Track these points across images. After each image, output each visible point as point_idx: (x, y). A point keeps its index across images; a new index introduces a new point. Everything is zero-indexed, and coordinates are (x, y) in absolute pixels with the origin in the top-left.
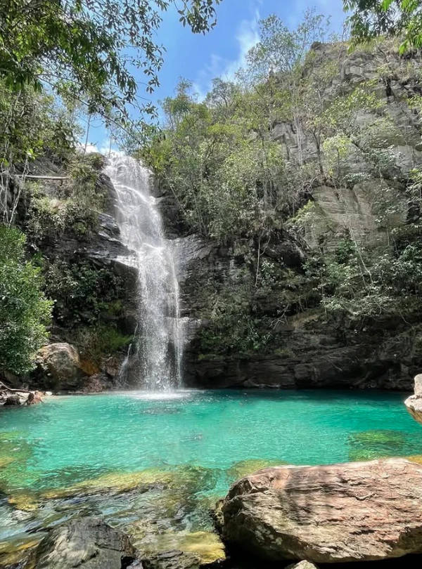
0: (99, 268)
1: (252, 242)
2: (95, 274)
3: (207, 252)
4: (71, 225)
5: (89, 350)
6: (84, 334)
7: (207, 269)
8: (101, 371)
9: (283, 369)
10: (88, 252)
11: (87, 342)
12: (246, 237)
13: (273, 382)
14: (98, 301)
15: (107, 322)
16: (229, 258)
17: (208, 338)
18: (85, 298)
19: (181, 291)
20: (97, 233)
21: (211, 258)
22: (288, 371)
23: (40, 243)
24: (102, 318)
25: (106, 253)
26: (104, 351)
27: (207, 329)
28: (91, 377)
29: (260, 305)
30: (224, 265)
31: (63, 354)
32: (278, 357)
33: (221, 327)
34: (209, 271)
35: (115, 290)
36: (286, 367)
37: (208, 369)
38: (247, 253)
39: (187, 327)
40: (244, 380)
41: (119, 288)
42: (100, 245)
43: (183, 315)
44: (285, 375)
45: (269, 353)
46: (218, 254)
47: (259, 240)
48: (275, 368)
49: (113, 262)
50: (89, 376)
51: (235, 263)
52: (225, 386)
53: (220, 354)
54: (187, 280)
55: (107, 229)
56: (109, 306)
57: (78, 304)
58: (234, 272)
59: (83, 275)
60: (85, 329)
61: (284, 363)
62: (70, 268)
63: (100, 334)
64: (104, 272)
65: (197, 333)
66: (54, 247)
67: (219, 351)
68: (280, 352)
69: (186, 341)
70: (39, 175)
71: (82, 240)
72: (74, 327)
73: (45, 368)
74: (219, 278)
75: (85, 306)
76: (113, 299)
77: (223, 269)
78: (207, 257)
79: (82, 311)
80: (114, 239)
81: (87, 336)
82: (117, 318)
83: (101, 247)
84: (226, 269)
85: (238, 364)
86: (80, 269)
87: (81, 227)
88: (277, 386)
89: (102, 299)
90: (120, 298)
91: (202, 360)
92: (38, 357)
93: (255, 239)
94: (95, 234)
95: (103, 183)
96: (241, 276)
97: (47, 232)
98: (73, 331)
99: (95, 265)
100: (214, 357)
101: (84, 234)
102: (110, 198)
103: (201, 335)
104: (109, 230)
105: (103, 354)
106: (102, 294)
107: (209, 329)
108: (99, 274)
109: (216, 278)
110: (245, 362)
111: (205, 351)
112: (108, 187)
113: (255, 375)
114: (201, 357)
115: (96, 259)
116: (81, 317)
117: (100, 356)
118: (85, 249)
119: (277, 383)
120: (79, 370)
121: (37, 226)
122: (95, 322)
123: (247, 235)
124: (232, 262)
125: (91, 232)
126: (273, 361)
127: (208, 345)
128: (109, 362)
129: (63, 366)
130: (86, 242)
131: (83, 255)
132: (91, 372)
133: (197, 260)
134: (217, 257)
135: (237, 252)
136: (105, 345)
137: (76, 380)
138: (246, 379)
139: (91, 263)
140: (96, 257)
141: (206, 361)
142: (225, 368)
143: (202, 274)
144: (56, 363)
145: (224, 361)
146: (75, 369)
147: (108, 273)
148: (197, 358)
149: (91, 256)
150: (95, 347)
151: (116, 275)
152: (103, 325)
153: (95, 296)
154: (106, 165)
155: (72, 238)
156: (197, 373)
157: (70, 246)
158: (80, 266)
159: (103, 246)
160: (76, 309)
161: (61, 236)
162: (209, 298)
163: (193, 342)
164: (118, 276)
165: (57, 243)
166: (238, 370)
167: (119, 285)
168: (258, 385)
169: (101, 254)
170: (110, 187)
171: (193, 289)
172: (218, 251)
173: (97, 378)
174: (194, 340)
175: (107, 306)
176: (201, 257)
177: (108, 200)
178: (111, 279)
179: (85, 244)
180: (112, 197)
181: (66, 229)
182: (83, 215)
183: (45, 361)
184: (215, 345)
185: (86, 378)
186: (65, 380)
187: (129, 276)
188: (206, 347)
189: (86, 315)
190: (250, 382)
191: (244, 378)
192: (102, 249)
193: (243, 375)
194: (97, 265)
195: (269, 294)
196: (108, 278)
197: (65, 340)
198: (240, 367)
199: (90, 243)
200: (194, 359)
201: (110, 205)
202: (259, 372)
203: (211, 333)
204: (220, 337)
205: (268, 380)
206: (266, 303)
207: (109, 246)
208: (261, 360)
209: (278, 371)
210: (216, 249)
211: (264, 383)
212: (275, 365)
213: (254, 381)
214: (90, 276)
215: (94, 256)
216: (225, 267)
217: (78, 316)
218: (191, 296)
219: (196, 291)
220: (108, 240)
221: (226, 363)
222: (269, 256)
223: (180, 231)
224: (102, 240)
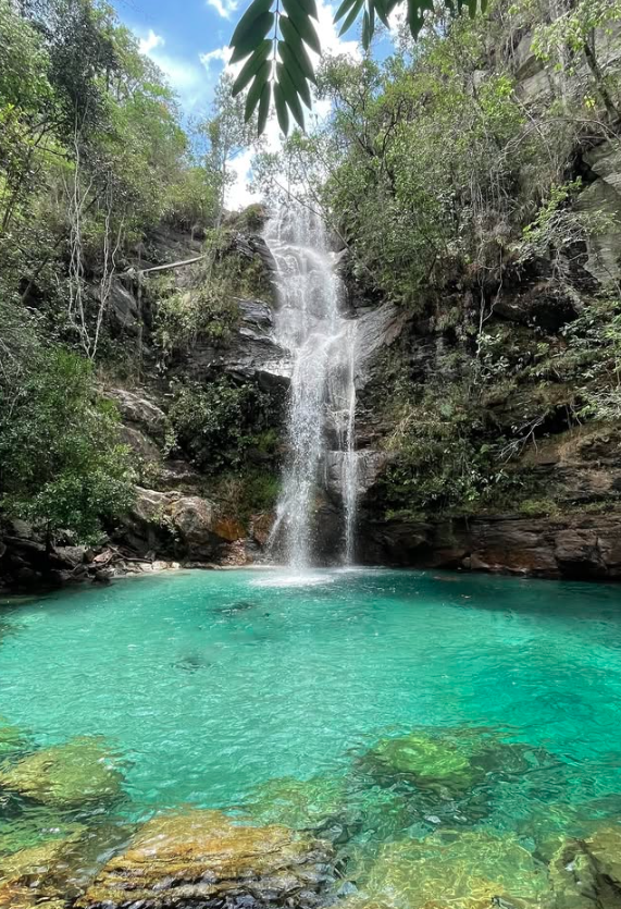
0: (240, 384)
1: (468, 297)
2: (234, 394)
3: (396, 332)
4: (204, 327)
5: (234, 505)
6: (229, 482)
7: (399, 362)
8: (248, 534)
9: (534, 538)
10: (226, 363)
11: (231, 494)
12: (456, 290)
13: (517, 561)
14: (243, 435)
15: (257, 463)
16: (434, 334)
17: (397, 483)
18: (225, 431)
19: (357, 405)
20: (237, 332)
21: (404, 342)
22: (546, 543)
23: (170, 360)
24: (249, 458)
25: (248, 360)
26: (256, 506)
27: (394, 468)
28: (232, 545)
29: (493, 417)
30: (426, 350)
31: (191, 512)
32: (527, 516)
33: (416, 463)
34: (402, 365)
35: (264, 415)
36: (541, 536)
37: (400, 534)
38: (460, 322)
39: (362, 465)
40: (464, 557)
41: (268, 412)
42: (241, 348)
43: (360, 445)
44: (539, 550)
45: (511, 508)
46: (416, 331)
47: (483, 291)
48: (519, 535)
49: (257, 373)
50: (230, 542)
51: (445, 344)
52: (434, 565)
53: (418, 510)
54: (366, 386)
55: (252, 322)
56: (260, 438)
57: (218, 440)
58: (445, 361)
59: (221, 397)
60: (229, 476)
61: (537, 528)
62: (205, 390)
63: (250, 481)
64: (246, 389)
65: (378, 476)
66: (187, 363)
67: (416, 504)
68: (531, 506)
69: (363, 490)
70: (173, 261)
71: (220, 346)
72: (218, 471)
73: (173, 531)
74: (419, 375)
75: (229, 442)
76: (264, 428)
77: (424, 358)
78: (397, 341)
79: (225, 450)
80: (262, 337)
81: (232, 485)
82: (270, 456)
83: (243, 352)
84: (429, 357)
85: (451, 527)
86: (216, 391)
87: (215, 328)
88: (523, 570)
89: (250, 430)
90: (274, 426)
91: (392, 521)
92: (165, 516)
93: (473, 291)
94: (235, 334)
95: (255, 250)
96: (458, 366)
97: (177, 343)
98: (213, 478)
99: (235, 380)
100: (409, 515)
101: (220, 337)
102: (265, 272)
103: (385, 478)
104: (255, 324)
105: (253, 509)
106: (248, 422)
107: (397, 466)
108: (240, 394)
109: (414, 377)
110: (462, 524)
111: (396, 506)
112: (262, 255)
113: (484, 548)
114: (390, 515)
115: (236, 372)
116: (224, 458)
117: (248, 513)
118: (222, 359)
119: (524, 564)
120: (212, 534)
121: (165, 336)
122: (239, 464)
123: (459, 286)
124: (440, 343)
125: (229, 332)
126: (515, 523)
127: (401, 494)
128: (259, 521)
129: (191, 529)
130: (224, 349)
131: (219, 368)
132: (232, 537)
133: (384, 347)
134: (413, 337)
135: (442, 322)
136: (256, 496)
137: (209, 547)
138: (468, 555)
139: (229, 378)
140: (236, 368)
141: (397, 521)
142: (430, 534)
143: (392, 371)
144: (183, 524)
145: (427, 521)
146: (206, 532)
147: (251, 390)
148: (384, 515)
149: (229, 368)
150: (241, 500)
151: (264, 392)
152: (252, 468)
153: (238, 427)
154: (267, 219)
156: (385, 541)
157: (207, 360)
158: (217, 385)
159: (246, 350)
160: (216, 447)
161: (193, 346)
162: (400, 413)
163: (372, 490)
164: (266, 393)
165: (191, 356)
166: (453, 539)
167: (269, 407)
168: (487, 566)
169: (243, 364)
170: (265, 255)
171: (377, 400)
172: (413, 326)
173: (241, 545)
174: (373, 487)
175: (255, 440)
176: (389, 342)
177: (263, 276)
178: (256, 399)
179: (221, 351)
180: (269, 269)
181: (199, 335)
182: (217, 308)
183: (173, 521)
184: (411, 492)
185: (225, 545)
186: (197, 548)
187: (278, 388)
188: (396, 497)
189: (229, 456)
190: (475, 560)
191: (462, 553)
192: (245, 356)
193: (460, 548)
194: (237, 379)
195: (512, 393)
196: (251, 398)
197: (201, 494)
198: (454, 533)
199: (229, 349)
200: (378, 519)
201: (266, 282)
202: (489, 542)
203: (400, 474)
204: (415, 481)
205: (506, 558)
206: (506, 412)
207: (254, 350)
208: (493, 521)
209: (524, 542)
210: (411, 324)
211: (499, 563)
212: (520, 530)
213: (481, 559)
214: (229, 397)
215: (233, 368)
216: (427, 354)
217: (219, 458)
218: (374, 412)
219: (381, 403)
220: (252, 339)
221: (428, 526)
222: (507, 319)
223: (373, 302)
224: (244, 340)
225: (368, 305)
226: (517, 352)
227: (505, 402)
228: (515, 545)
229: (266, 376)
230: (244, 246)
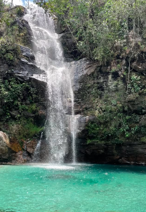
0: (22, 82)
1: (124, 62)
2: (19, 86)
3: (92, 70)
4: (4, 55)
5: (16, 136)
6: (13, 125)
7: (93, 82)
8: (24, 150)
10: (15, 72)
11: (14, 131)
12: (120, 58)
14: (21, 104)
15: (27, 118)
16: (108, 73)
17: (93, 129)
18: (13, 102)
19: (75, 97)
20: (20, 60)
21: (95, 74)
24: (24, 115)
25: (26, 72)
27: (92, 123)
28: (17, 154)
29: (130, 106)
30: (104, 79)
32: (144, 143)
33: (102, 121)
34: (94, 83)
35: (32, 97)
37: (93, 150)
38: (120, 70)
40: (119, 159)
41: (34, 96)
42: (22, 67)
43: (77, 113)
45: (137, 140)
46: (100, 71)
47: (129, 60)
48: (141, 150)
49: (30, 79)
50: (16, 153)
51: (112, 77)
52: (105, 162)
53: (101, 140)
54: (79, 90)
55: (26, 56)
56: (29, 107)
57: (9, 106)
58: (112, 84)
59: (12, 87)
60: (13, 123)
62: (3, 83)
63: (23, 126)
64: (25, 85)
65: (86, 126)
67: (101, 138)
68: (145, 140)
69: (79, 131)
72: (7, 121)
74: (101, 88)
75: (13, 107)
76: (31, 103)
77: (103, 82)
78: (93, 74)
79: (11, 111)
80: (31, 63)
81: (14, 127)
82: (34, 115)
83: (23, 68)
84: (105, 81)
85: (114, 147)
86: (9, 84)
87: (10, 56)
88: (143, 164)
89: (24, 103)
90: (35, 102)
91: (90, 144)
93: (126, 60)
94: (19, 60)
95: (24, 26)
96: (116, 86)
98: (6, 123)
99: (19, 80)
100: (97, 142)
101: (12, 60)
102: (28, 36)
103: (89, 127)
104: (28, 57)
105: (25, 138)
106: (24, 99)
107: (94, 122)
108: (22, 87)
110: (119, 146)
111: (91, 138)
112: (27, 29)
113: (127, 155)
114: (89, 142)
115: (20, 77)
116: (11, 114)
117: (23, 140)
118: (13, 70)
119: (143, 161)
120: (9, 149)
122: (19, 118)
123: (121, 57)
124: (110, 77)
125: (16, 59)
126: (139, 146)
127: (94, 133)
128: (28, 144)
130: (13, 66)
131: (11, 75)
132: (17, 151)
133: (86, 75)
134: (99, 73)
135: (114, 69)
136: (26, 132)
137: (7, 155)
138: (121, 158)
139: (17, 79)
140: (20, 75)
141: (92, 144)
142: (106, 149)
143: (89, 85)
145: (105, 144)
146: (7, 148)
147: (28, 85)
148: (86, 142)
149: (16, 75)
150: (20, 134)
151: (33, 87)
152: (24, 120)
153: (19, 101)
154: (26, 13)
155: (4, 63)
156: (86, 152)
158: (9, 81)
159: (24, 68)
160: (7, 109)
162: (94, 101)
163: (83, 131)
164: (34, 87)
166: (115, 152)
167: (35, 94)
168: (128, 162)
169: (23, 74)
170: (29, 29)
171: (83, 96)
173: (21, 154)
175: (27, 108)
176: (89, 74)
177: (27, 37)
178: (29, 90)
179: (12, 67)
180: (30, 35)
182: (10, 48)
184: (98, 133)
185: (14, 154)
187: (40, 86)
188: (92, 134)
189: (14, 114)
190: (123, 160)
191: (119, 157)
192: (23, 70)
193: (118, 155)
194: (20, 81)
195: (137, 98)
196: (27, 89)
198: (116, 149)
199: (15, 66)
200: (84, 143)
201: (28, 40)
202: (129, 153)
203: (95, 125)
204: (101, 128)
205: (136, 159)
206: (135, 105)
207: (28, 68)
208: (131, 145)
209: (143, 153)
210: (99, 68)
211: (133, 161)
212: (141, 148)
213: (126, 159)
214: (16, 88)
215: (18, 75)
216: (105, 80)
217: (9, 114)
218: (82, 100)
219: (85, 97)
220: (27, 64)
221: (105, 146)
222: (137, 72)
223: (75, 57)
224: (23, 64)
225: (72, 57)
226: (140, 84)
227: (134, 101)
228: (140, 154)
229: (35, 80)
230: (19, 23)
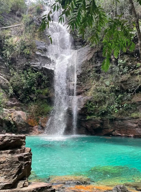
0: (36, 72)
2: (34, 75)
3: (91, 56)
4: (23, 50)
5: (34, 114)
6: (32, 106)
7: (92, 66)
8: (39, 124)
9: (135, 125)
10: (31, 64)
11: (33, 110)
13: (129, 133)
14: (37, 89)
15: (42, 99)
17: (91, 107)
18: (31, 88)
19: (77, 80)
20: (35, 53)
21: (94, 59)
22: (139, 127)
23: (10, 62)
24: (39, 97)
25: (40, 63)
26: (41, 114)
27: (90, 102)
28: (34, 128)
29: (123, 86)
30: (101, 63)
31: (19, 116)
32: (133, 118)
33: (97, 101)
35: (45, 83)
36: (137, 125)
37: (92, 124)
39: (79, 101)
40: (113, 131)
41: (46, 82)
42: (36, 59)
43: (78, 94)
44: (137, 129)
45: (128, 115)
46: (98, 56)
49: (42, 68)
50: (33, 127)
52: (103, 134)
53: (98, 116)
54: (81, 74)
55: (40, 50)
56: (43, 91)
57: (28, 91)
59: (29, 76)
60: (32, 104)
61: (136, 122)
62: (23, 73)
63: (39, 106)
64: (38, 73)
65: (85, 104)
66: (16, 63)
67: (97, 114)
68: (134, 115)
69: (79, 109)
70: (10, 25)
71: (29, 58)
72: (27, 102)
73: (12, 123)
75: (32, 92)
76: (45, 87)
77: (101, 66)
78: (91, 59)
79: (30, 94)
80: (44, 55)
81: (33, 107)
82: (47, 97)
85: (108, 122)
86: (27, 74)
87: (27, 51)
88: (132, 136)
89: (39, 88)
90: (48, 87)
91: (89, 120)
92: (9, 118)
94: (34, 53)
96: (112, 69)
97: (13, 55)
98: (26, 104)
99: (34, 70)
100: (95, 118)
101: (29, 54)
103: (87, 105)
104: (41, 50)
106: (39, 85)
108: (36, 75)
109: (97, 72)
111: (90, 114)
113: (119, 129)
114: (88, 117)
115: (35, 67)
116: (30, 97)
117: (39, 117)
118: (29, 62)
119: (132, 134)
120: (27, 124)
121: (8, 53)
122: (36, 99)
125: (32, 53)
126: (129, 120)
129: (19, 122)
131: (28, 66)
132: (34, 125)
133: (87, 61)
134: (97, 58)
136: (42, 111)
137: (26, 129)
138: (114, 131)
139: (32, 69)
140: (35, 66)
141: (91, 120)
142: (102, 124)
143: (89, 69)
144: (16, 121)
145: (100, 120)
147: (40, 74)
148: (86, 118)
149: (32, 66)
150: (36, 112)
151: (45, 75)
152: (41, 101)
153: (35, 87)
155: (24, 57)
156: (86, 126)
157: (23, 62)
158: (28, 71)
159: (38, 59)
160: (27, 93)
161: (18, 57)
162: (92, 83)
163: (83, 109)
165: (17, 61)
166: (109, 126)
167: (46, 80)
168: (120, 134)
169: (37, 64)
171: (84, 79)
172: (97, 55)
173: (37, 128)
174: (83, 108)
175: (41, 91)
176: (88, 59)
177: (43, 32)
178: (42, 77)
179: (29, 60)
181: (21, 53)
182: (28, 44)
183: (12, 119)
184: (95, 110)
185: (31, 128)
186: (21, 129)
187: (50, 74)
188: (91, 111)
189: (32, 97)
190: (116, 132)
191: (112, 130)
192: (37, 61)
193: (111, 128)
195: (129, 78)
196: (40, 77)
197: (22, 110)
198: (109, 124)
199: (32, 59)
200: (84, 119)
201: (44, 35)
202: (121, 127)
203: (92, 104)
204: (97, 106)
205: (126, 132)
206: (127, 84)
207: (41, 59)
208: (122, 120)
209: (132, 127)
210: (96, 54)
211: (124, 134)
212: (131, 123)
213: (118, 132)
214: (32, 76)
215: (33, 66)
216: (101, 64)
217: (28, 97)
218: (83, 83)
219: (86, 80)
220: (40, 56)
221: (101, 121)
222: (128, 54)
223: (82, 44)
224: (38, 56)
226: (131, 65)
227: (126, 81)
228: (130, 127)
229: (46, 69)
230: (36, 21)
